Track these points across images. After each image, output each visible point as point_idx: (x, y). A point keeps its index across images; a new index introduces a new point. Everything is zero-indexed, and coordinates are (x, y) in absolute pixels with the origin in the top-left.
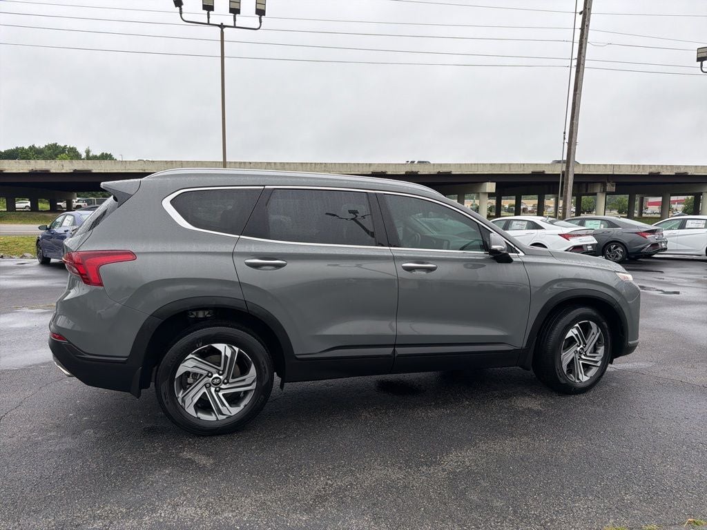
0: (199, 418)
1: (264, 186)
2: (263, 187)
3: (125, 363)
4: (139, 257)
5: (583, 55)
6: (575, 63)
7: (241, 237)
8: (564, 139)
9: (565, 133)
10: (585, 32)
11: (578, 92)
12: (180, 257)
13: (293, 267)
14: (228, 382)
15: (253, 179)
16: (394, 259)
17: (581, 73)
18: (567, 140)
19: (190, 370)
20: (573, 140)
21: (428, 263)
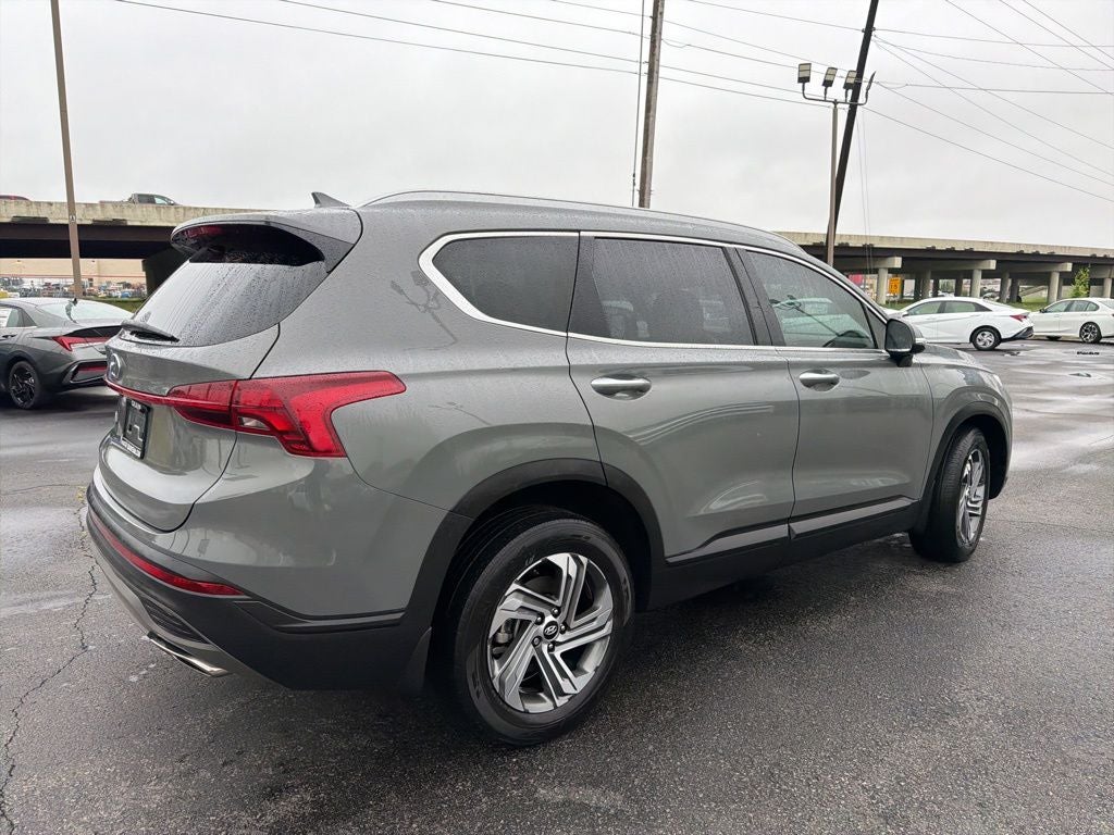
0: (527, 712)
1: (579, 231)
2: (576, 234)
3: (398, 624)
4: (411, 386)
5: (656, 58)
6: (645, 68)
7: (570, 334)
8: (634, 184)
9: (634, 176)
10: (659, 24)
11: (652, 113)
12: (487, 381)
13: (661, 389)
14: (568, 628)
15: (557, 216)
16: (788, 366)
17: (654, 84)
18: (638, 187)
19: (514, 615)
20: (647, 186)
21: (826, 372)
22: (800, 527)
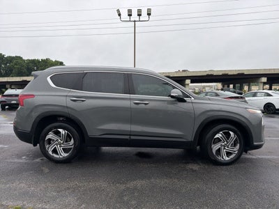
22: (133, 137)
